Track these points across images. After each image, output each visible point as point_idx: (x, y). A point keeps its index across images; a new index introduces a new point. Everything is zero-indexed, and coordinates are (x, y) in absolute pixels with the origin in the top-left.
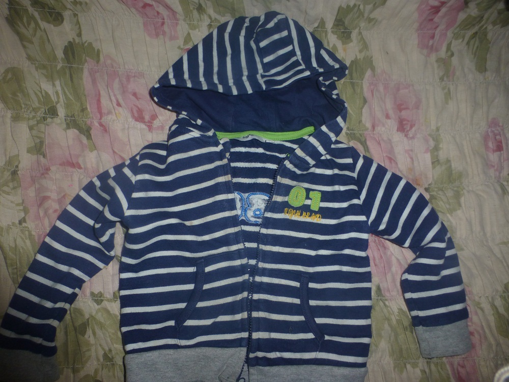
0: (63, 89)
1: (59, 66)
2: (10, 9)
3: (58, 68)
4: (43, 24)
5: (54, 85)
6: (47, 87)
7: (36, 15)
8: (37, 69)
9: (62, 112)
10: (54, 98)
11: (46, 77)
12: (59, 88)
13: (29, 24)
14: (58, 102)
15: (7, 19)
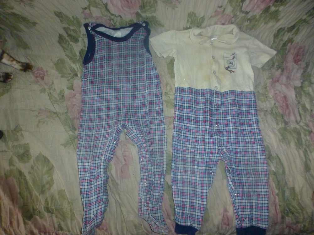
0: (79, 66)
1: (78, 58)
2: (59, 38)
3: (78, 59)
4: (71, 43)
5: (76, 65)
6: (73, 66)
7: (69, 40)
8: (70, 59)
9: (79, 75)
10: (76, 70)
11: (73, 62)
12: (78, 66)
13: (66, 43)
14: (78, 71)
15: (58, 41)
